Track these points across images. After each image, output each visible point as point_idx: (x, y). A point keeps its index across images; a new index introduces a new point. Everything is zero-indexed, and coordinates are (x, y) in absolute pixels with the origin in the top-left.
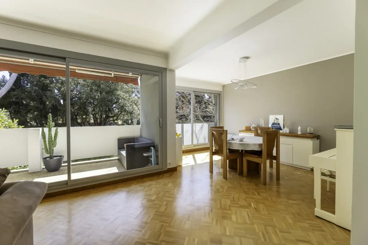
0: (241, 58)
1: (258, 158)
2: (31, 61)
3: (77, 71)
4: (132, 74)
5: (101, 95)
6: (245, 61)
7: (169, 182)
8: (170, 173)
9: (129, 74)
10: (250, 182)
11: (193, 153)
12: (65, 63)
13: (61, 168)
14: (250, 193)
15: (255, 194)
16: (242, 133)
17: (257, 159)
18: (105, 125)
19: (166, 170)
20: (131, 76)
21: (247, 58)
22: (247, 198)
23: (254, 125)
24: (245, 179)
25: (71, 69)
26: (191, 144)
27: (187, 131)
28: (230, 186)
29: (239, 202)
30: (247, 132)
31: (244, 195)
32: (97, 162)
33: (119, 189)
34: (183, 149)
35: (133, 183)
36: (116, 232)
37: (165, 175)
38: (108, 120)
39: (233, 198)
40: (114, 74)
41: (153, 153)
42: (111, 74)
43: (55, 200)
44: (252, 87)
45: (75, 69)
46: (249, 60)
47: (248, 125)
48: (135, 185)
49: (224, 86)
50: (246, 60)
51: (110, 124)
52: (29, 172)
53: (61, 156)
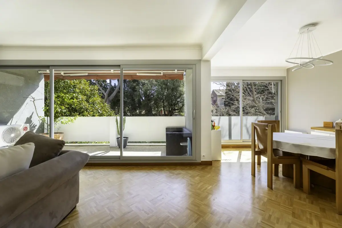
0: (301, 28)
1: (328, 169)
2: (112, 71)
3: (137, 74)
4: (178, 71)
5: (168, 91)
6: (309, 31)
7: (198, 176)
8: (204, 166)
9: (175, 71)
10: (312, 203)
11: (241, 149)
12: (119, 69)
13: (127, 146)
14: (304, 218)
15: (311, 223)
16: (316, 130)
17: (326, 171)
18: (171, 115)
19: (200, 163)
20: (177, 72)
21: (314, 24)
22: (293, 223)
23: (340, 120)
24: (304, 196)
25: (124, 73)
26: (240, 139)
27: (235, 125)
28: (273, 199)
29: (276, 225)
30: (325, 130)
31: (291, 217)
32: (150, 146)
33: (153, 170)
34: (222, 144)
35: (165, 168)
36: (131, 206)
37: (198, 167)
38: (174, 112)
39: (270, 216)
40: (163, 73)
41: (188, 143)
42: (160, 73)
43: (111, 169)
44: (326, 65)
45: (136, 73)
46: (317, 27)
47: (328, 120)
48: (167, 170)
49: (288, 70)
50: (311, 28)
51: (176, 115)
52: (110, 146)
53: (127, 138)
